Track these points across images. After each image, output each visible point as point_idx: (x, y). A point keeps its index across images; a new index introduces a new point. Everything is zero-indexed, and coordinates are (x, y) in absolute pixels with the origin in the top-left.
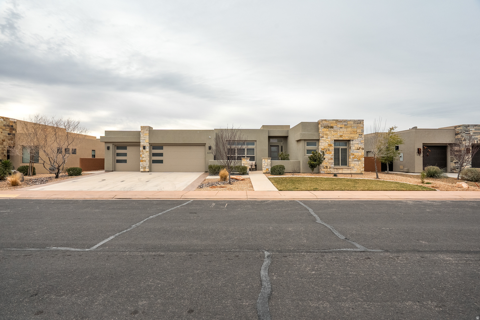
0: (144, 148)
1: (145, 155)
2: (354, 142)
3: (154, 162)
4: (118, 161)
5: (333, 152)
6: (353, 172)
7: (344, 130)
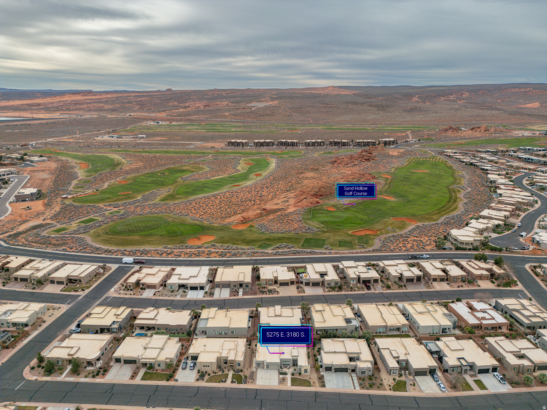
0: (265, 366)
2: (308, 369)
3: (267, 368)
4: (258, 367)
6: (308, 374)
7: (306, 367)
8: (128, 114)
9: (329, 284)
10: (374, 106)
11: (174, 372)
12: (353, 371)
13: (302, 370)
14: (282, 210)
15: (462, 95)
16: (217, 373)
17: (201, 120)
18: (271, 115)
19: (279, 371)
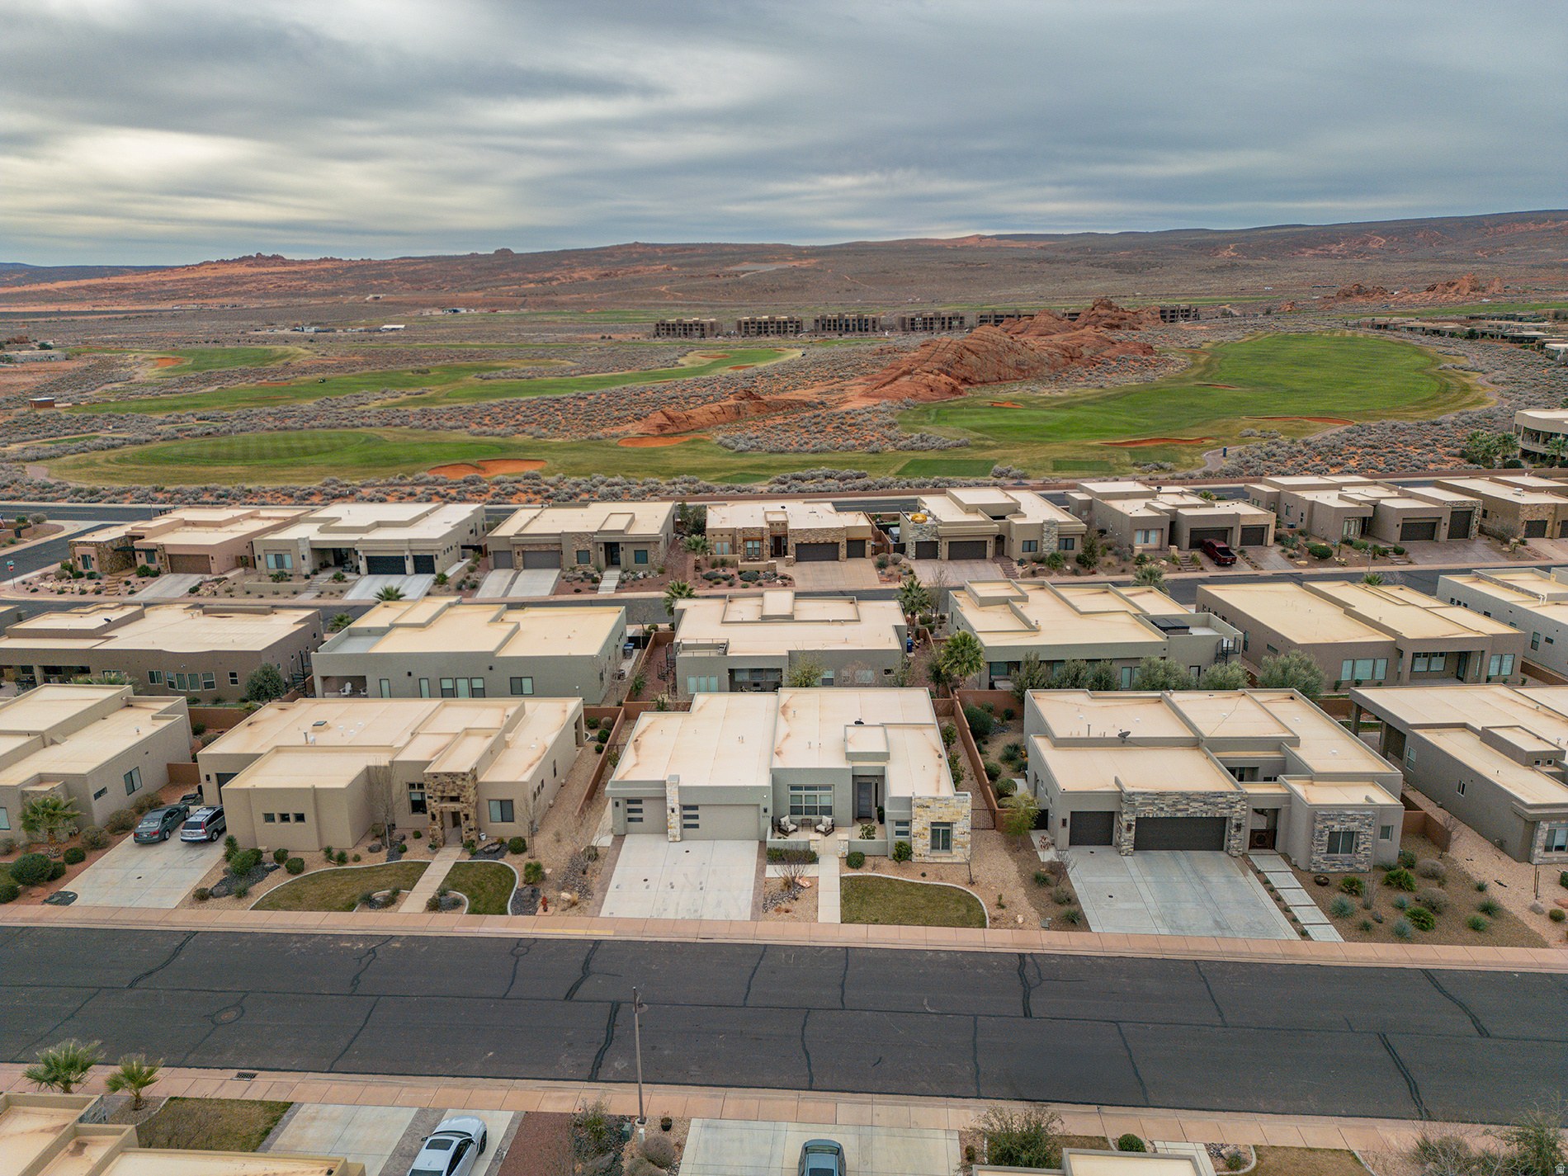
0: (673, 811)
1: (675, 820)
2: (957, 825)
3: (686, 826)
4: (630, 820)
5: (929, 837)
6: (954, 861)
7: (944, 810)
8: (371, 296)
9: (1030, 545)
10: (1106, 266)
11: (77, 858)
12: (1264, 840)
13: (916, 827)
14: (820, 406)
15: (1365, 243)
16: (357, 859)
17: (585, 303)
18: (795, 289)
19: (763, 843)
